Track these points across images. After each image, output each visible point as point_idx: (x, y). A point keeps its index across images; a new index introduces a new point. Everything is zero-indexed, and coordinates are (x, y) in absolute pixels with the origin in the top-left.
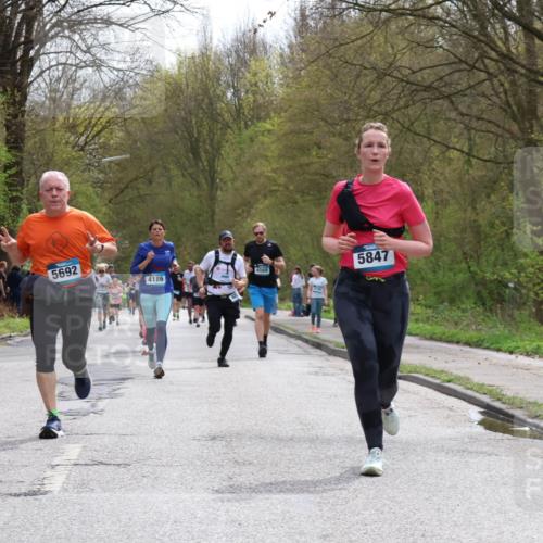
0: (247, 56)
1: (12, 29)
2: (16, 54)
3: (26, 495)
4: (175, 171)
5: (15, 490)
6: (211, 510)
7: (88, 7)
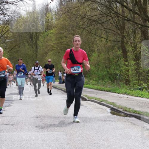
6: (36, 137)
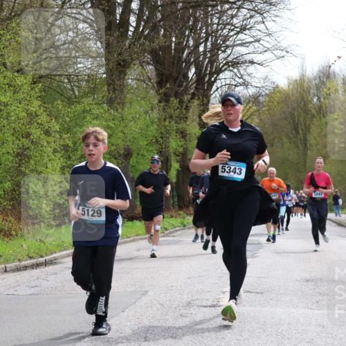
0: (325, 80)
1: (203, 66)
2: (204, 80)
3: (210, 307)
4: (285, 140)
5: (204, 304)
7: (242, 55)
